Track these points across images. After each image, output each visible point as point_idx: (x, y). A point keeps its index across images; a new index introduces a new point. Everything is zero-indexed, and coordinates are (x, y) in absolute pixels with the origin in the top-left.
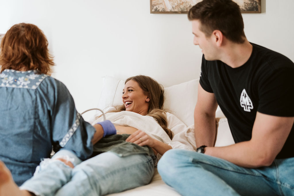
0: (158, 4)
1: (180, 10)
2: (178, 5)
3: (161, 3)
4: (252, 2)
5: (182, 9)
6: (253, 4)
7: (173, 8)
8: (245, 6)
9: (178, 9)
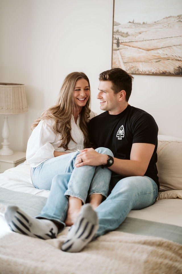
2: (130, 69)
4: (179, 69)
5: (133, 72)
6: (179, 70)
8: (174, 71)
9: (130, 71)
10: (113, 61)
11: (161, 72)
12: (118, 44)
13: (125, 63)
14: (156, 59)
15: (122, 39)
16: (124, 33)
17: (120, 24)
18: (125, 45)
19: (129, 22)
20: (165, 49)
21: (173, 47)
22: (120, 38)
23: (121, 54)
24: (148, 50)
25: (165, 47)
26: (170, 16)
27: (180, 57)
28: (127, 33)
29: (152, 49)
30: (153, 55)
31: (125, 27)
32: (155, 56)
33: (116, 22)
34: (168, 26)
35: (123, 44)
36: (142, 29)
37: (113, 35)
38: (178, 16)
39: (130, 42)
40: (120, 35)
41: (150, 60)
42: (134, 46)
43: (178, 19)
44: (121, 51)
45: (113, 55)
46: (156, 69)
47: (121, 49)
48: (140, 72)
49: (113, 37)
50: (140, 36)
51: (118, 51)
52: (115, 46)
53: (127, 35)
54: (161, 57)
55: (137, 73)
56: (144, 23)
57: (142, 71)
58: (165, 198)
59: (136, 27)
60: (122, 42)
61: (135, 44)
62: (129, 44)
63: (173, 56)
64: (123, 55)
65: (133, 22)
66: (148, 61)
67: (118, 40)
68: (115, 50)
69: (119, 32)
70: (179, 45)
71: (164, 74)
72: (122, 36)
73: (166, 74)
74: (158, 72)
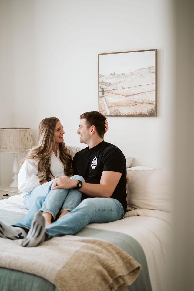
0: (102, 111)
1: (114, 115)
2: (113, 112)
3: (104, 111)
6: (152, 112)
7: (110, 113)
8: (148, 112)
9: (113, 114)
10: (100, 106)
11: (138, 113)
12: (103, 92)
13: (109, 107)
14: (133, 103)
15: (106, 88)
16: (107, 83)
17: (104, 76)
18: (108, 93)
19: (110, 73)
20: (140, 94)
21: (146, 93)
22: (105, 87)
23: (105, 100)
24: (127, 96)
25: (140, 93)
26: (142, 68)
27: (152, 101)
28: (110, 83)
29: (130, 95)
30: (130, 100)
31: (108, 79)
32: (132, 100)
33: (100, 74)
34: (141, 76)
35: (107, 92)
36: (121, 79)
37: (99, 85)
38: (148, 68)
39: (112, 90)
40: (104, 84)
41: (129, 104)
42: (116, 93)
43: (149, 70)
44: (105, 97)
45: (100, 101)
46: (134, 111)
47: (106, 96)
48: (121, 114)
49: (99, 87)
50: (120, 84)
51: (103, 98)
52: (101, 94)
53: (110, 84)
54: (136, 101)
55: (119, 115)
56: (122, 74)
57: (122, 113)
58: (129, 216)
59: (116, 78)
60: (106, 90)
61: (116, 92)
62: (112, 92)
63: (146, 100)
64: (107, 101)
65: (114, 74)
66: (127, 105)
67: (103, 89)
68: (101, 97)
69: (103, 83)
70: (151, 91)
71: (140, 115)
72: (106, 85)
73: (142, 115)
74: (135, 114)
